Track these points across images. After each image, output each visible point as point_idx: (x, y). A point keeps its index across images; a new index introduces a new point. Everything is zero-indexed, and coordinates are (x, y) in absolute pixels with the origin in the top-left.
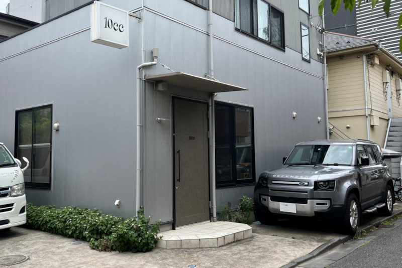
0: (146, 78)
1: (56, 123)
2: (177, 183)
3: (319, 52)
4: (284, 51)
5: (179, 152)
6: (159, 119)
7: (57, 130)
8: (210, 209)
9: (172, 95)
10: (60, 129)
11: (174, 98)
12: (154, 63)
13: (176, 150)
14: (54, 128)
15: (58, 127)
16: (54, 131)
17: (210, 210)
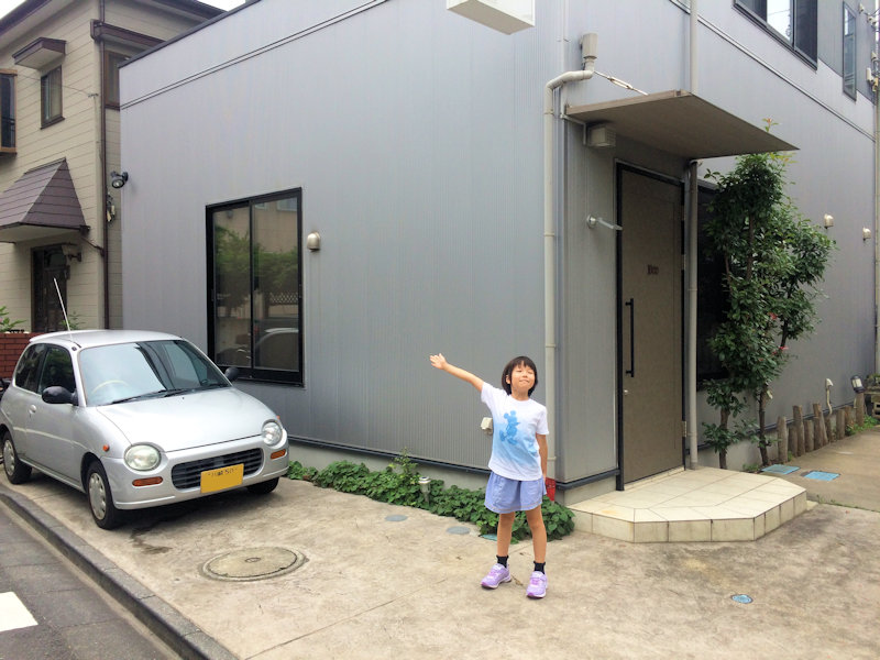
0: (569, 113)
1: (313, 232)
2: (626, 378)
3: (871, 78)
4: (815, 68)
5: (631, 303)
6: (593, 220)
7: (315, 250)
8: (684, 439)
9: (617, 160)
10: (322, 247)
11: (620, 169)
12: (587, 72)
13: (626, 298)
14: (309, 245)
15: (318, 241)
16: (306, 253)
17: (685, 441)
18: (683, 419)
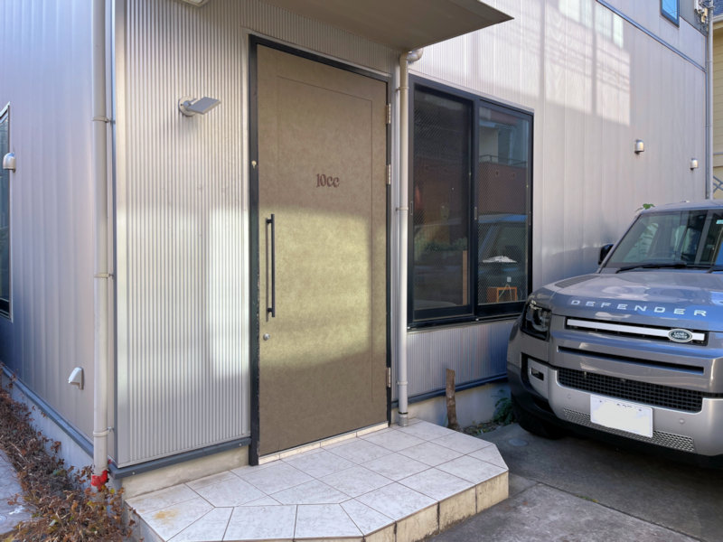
2: (264, 320)
5: (271, 221)
9: (248, 31)
13: (263, 215)
17: (389, 392)
18: (389, 364)
